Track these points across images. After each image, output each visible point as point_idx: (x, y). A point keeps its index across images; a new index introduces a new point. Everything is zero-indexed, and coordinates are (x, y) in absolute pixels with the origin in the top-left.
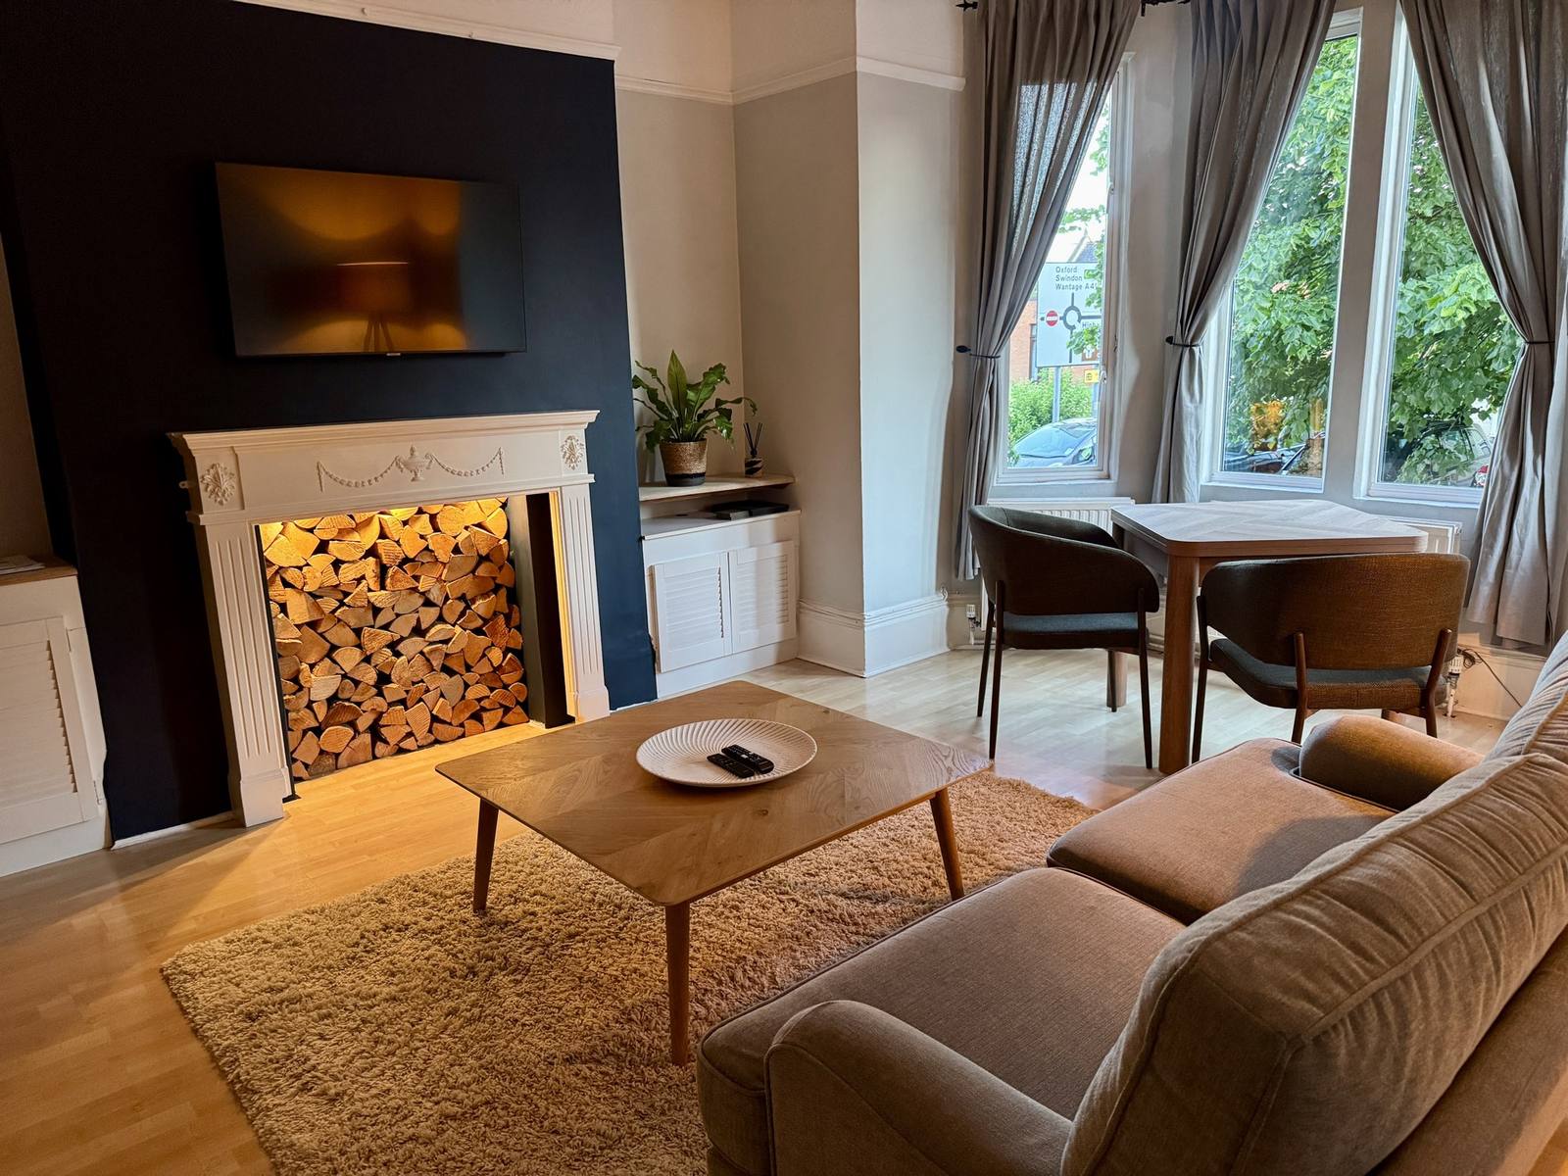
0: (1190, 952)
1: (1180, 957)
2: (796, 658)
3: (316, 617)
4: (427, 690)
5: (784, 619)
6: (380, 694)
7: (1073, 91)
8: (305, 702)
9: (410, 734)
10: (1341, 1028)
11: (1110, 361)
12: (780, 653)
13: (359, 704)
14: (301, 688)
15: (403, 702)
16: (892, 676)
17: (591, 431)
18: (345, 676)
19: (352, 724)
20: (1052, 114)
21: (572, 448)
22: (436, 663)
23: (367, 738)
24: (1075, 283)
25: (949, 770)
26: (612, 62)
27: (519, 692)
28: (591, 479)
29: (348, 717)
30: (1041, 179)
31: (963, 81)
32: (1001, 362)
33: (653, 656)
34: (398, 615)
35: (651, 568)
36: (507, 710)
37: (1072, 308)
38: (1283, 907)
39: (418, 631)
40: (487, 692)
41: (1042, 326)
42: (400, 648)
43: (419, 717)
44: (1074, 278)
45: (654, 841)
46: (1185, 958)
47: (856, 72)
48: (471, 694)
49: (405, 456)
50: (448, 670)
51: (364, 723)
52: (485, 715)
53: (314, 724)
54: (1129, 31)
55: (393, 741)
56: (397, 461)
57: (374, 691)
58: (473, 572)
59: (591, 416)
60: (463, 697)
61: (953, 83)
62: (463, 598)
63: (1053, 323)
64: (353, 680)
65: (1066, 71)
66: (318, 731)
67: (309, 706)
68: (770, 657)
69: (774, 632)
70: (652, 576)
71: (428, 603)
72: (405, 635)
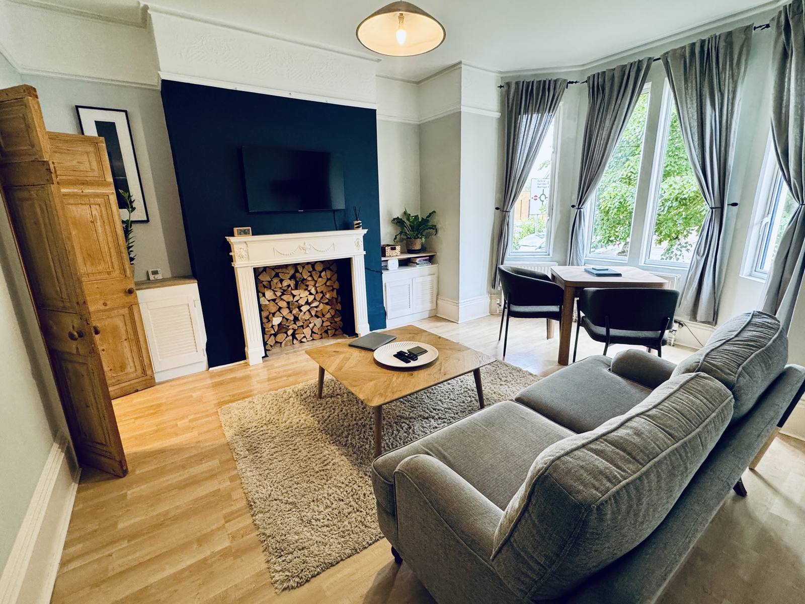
0: (546, 464)
1: (541, 466)
2: (435, 317)
3: (275, 298)
4: (310, 323)
5: (432, 302)
6: (295, 323)
7: (539, 117)
8: (270, 325)
9: (305, 337)
10: (609, 502)
11: (550, 214)
12: (430, 314)
13: (288, 326)
14: (269, 321)
15: (302, 326)
16: (469, 323)
17: (365, 236)
18: (283, 317)
19: (286, 333)
20: (532, 125)
21: (358, 242)
22: (313, 314)
23: (291, 338)
24: (544, 186)
25: (480, 362)
26: (375, 111)
27: (340, 324)
28: (365, 253)
29: (284, 331)
30: (527, 149)
31: (500, 114)
32: (511, 214)
33: (385, 314)
34: (301, 298)
35: (385, 284)
36: (336, 330)
37: (543, 194)
38: (586, 447)
39: (307, 303)
40: (329, 324)
41: (532, 200)
42: (302, 308)
43: (307, 331)
44: (544, 184)
45: (372, 383)
46: (543, 467)
47: (460, 112)
48: (325, 324)
49: (302, 245)
50: (317, 316)
51: (290, 332)
52: (329, 332)
53: (274, 332)
54: (562, 95)
55: (299, 339)
56: (299, 247)
57: (293, 322)
58: (325, 283)
59: (365, 231)
60: (322, 325)
61: (497, 115)
62: (322, 292)
63: (536, 200)
64: (286, 319)
65: (537, 109)
66: (275, 335)
67: (272, 326)
68: (427, 315)
69: (428, 306)
70: (385, 286)
71: (311, 294)
72: (303, 304)
